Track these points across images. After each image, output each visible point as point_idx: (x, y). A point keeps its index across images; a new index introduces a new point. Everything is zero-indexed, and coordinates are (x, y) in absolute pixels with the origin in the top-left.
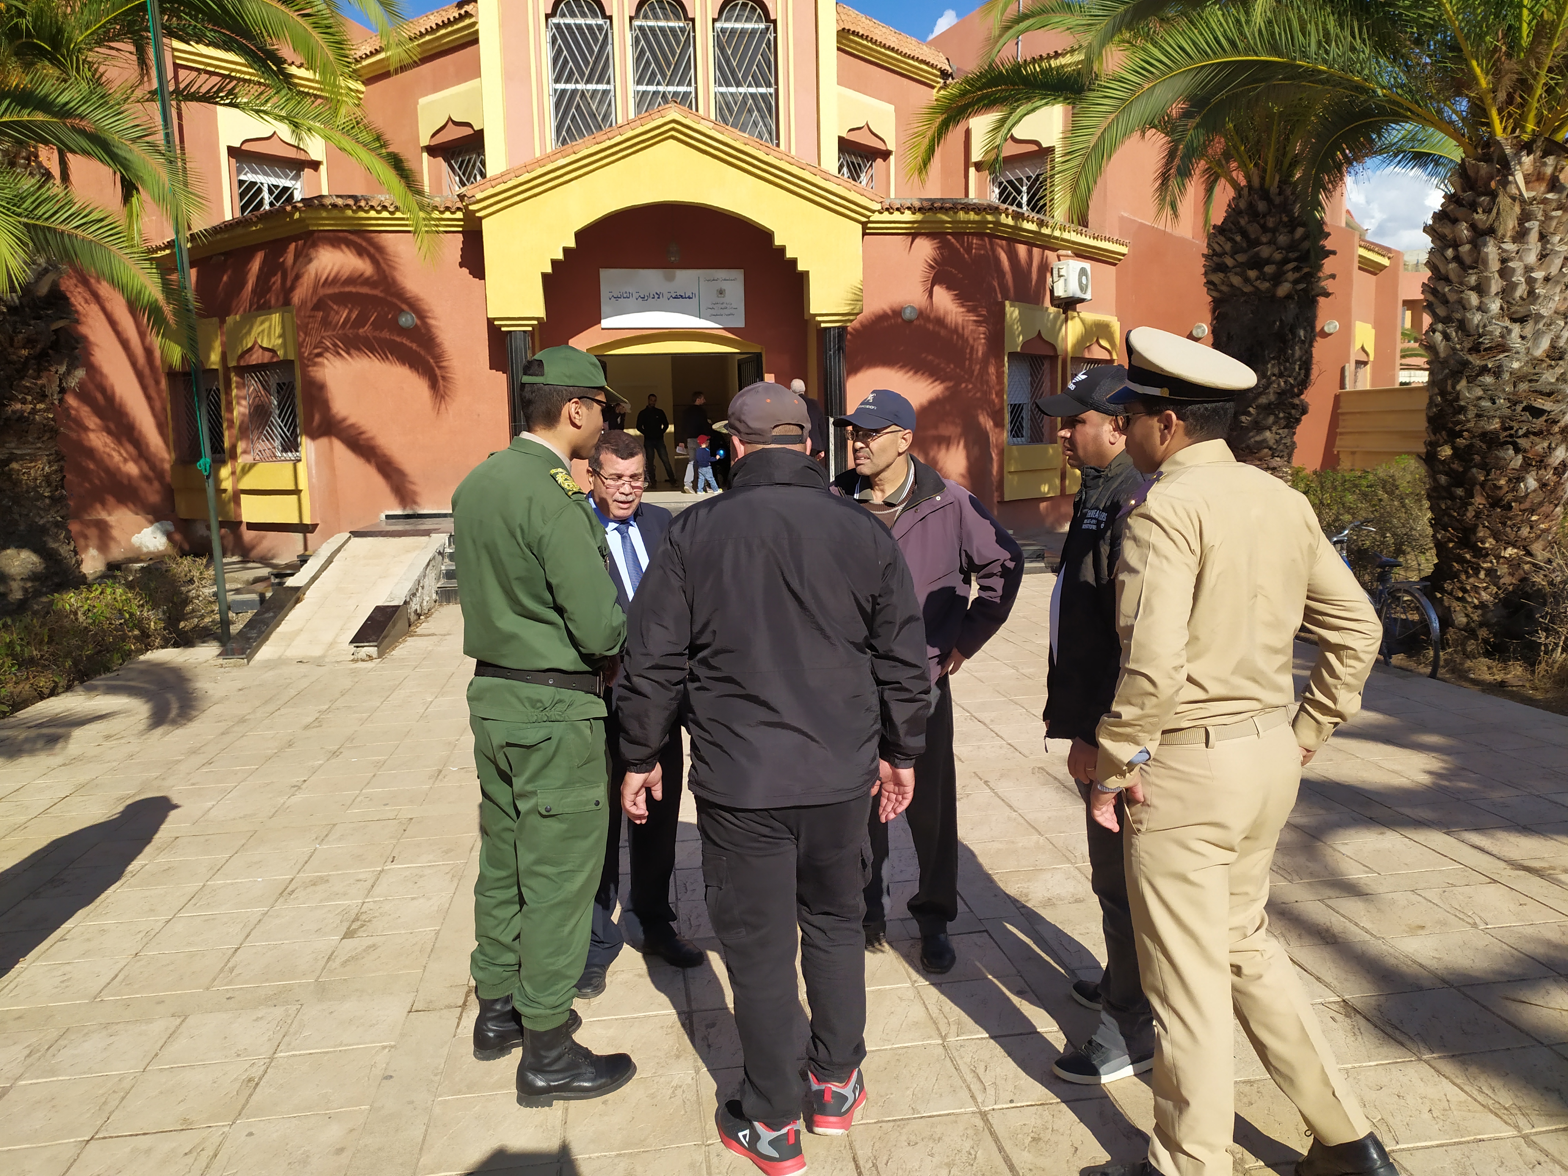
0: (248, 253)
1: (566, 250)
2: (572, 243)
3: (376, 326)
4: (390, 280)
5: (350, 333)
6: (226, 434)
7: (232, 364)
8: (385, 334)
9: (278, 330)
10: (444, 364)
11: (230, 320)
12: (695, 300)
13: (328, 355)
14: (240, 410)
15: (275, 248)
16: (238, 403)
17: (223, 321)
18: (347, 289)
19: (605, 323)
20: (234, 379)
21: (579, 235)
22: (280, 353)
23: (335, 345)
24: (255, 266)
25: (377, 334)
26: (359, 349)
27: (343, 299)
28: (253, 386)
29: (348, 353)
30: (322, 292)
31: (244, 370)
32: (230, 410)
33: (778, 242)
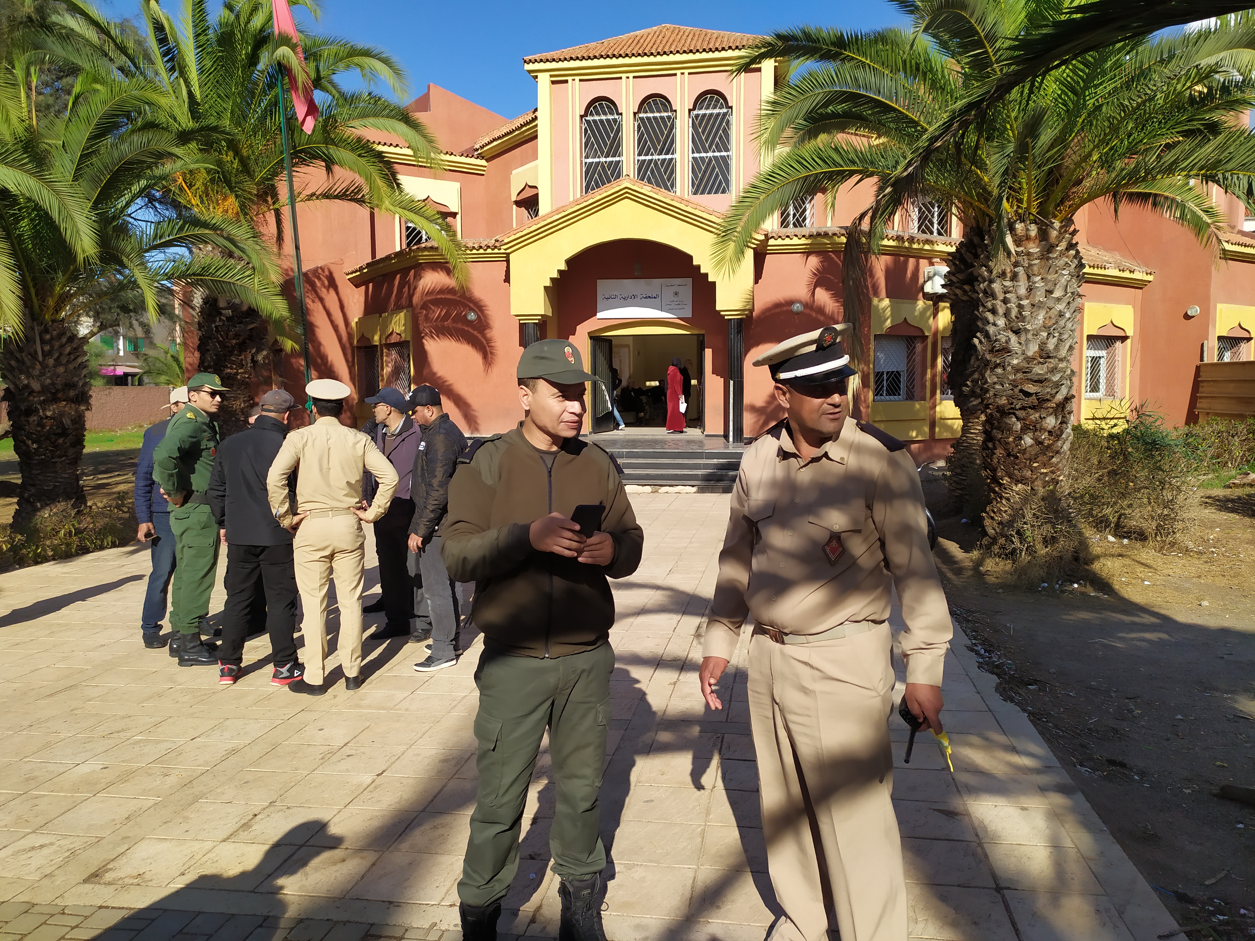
0: (393, 275)
1: (560, 272)
2: (563, 267)
3: (455, 320)
5: (439, 324)
6: (380, 383)
7: (384, 342)
8: (459, 325)
9: (403, 322)
10: (492, 344)
11: (383, 315)
12: (658, 299)
13: (427, 338)
14: (387, 370)
15: (405, 272)
16: (387, 366)
17: (381, 316)
18: (439, 297)
19: (600, 315)
20: (385, 350)
21: (569, 262)
22: (403, 335)
23: (431, 332)
24: (397, 282)
25: (454, 325)
26: (444, 335)
27: (437, 302)
28: (394, 354)
29: (438, 337)
30: (425, 299)
31: (390, 346)
32: (382, 369)
33: (695, 263)
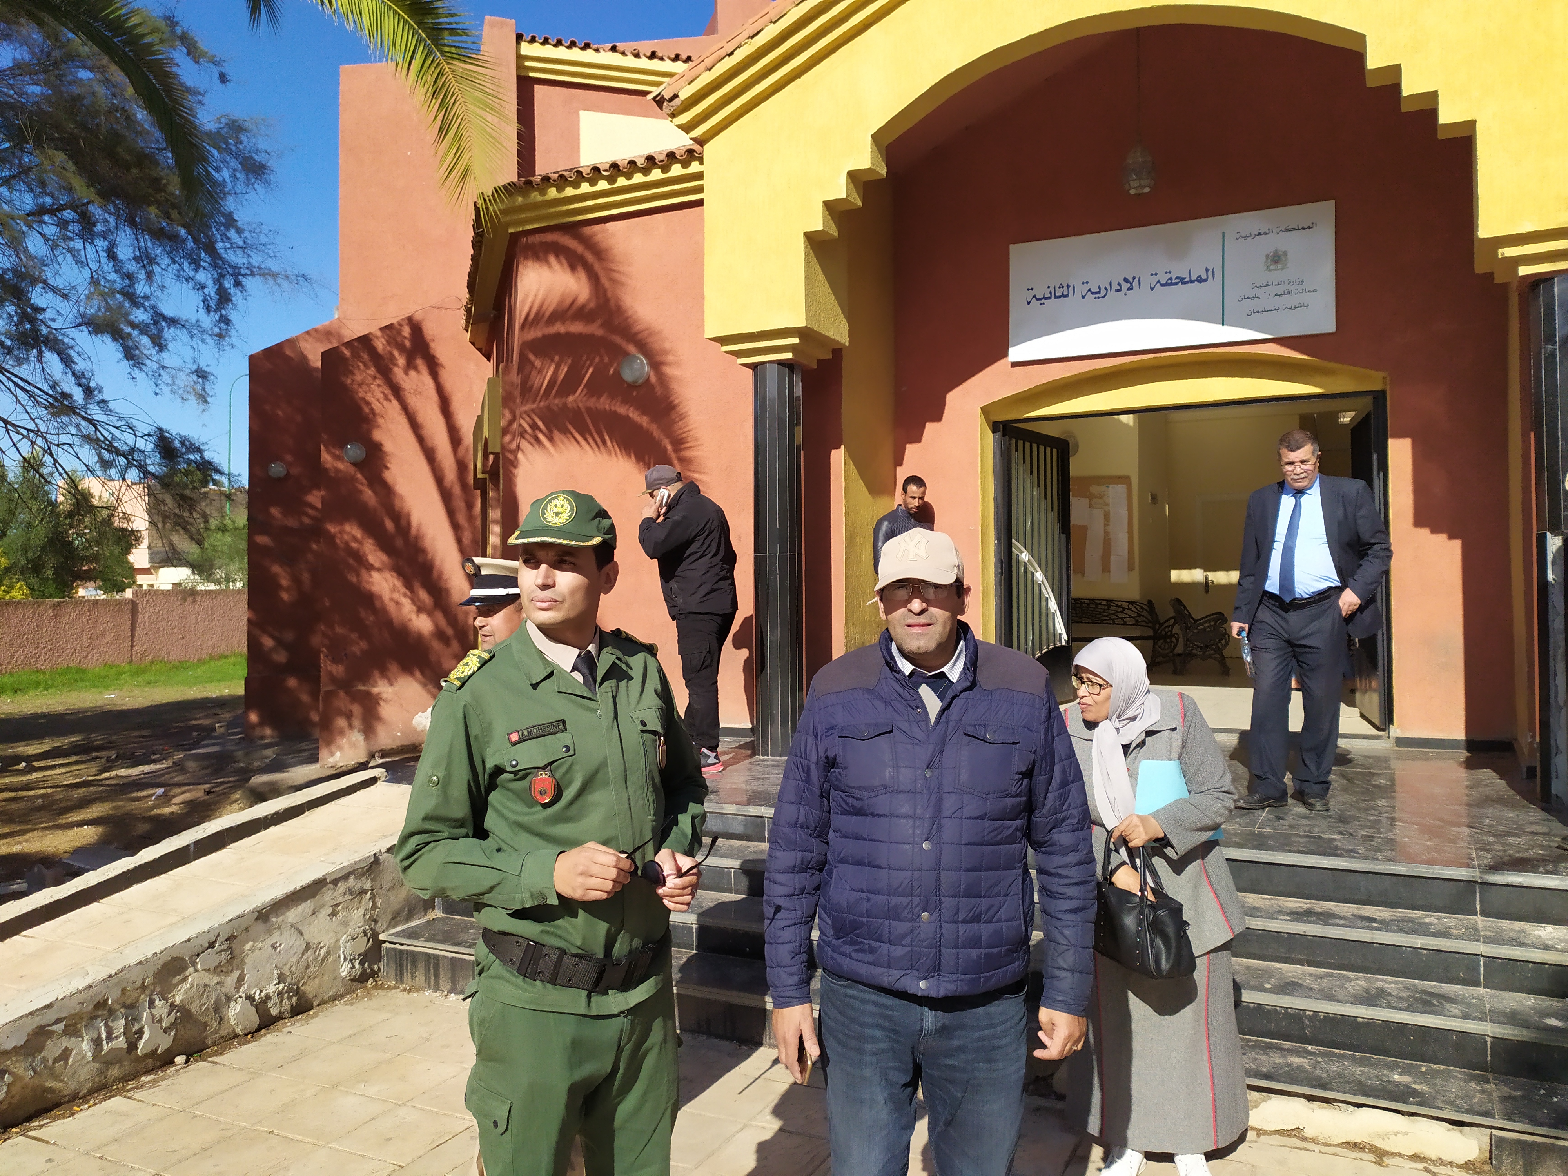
1: (857, 179)
2: (867, 160)
3: (590, 390)
4: (612, 303)
5: (555, 403)
8: (604, 403)
12: (1213, 285)
19: (1016, 353)
21: (884, 140)
23: (534, 427)
24: (506, 317)
25: (592, 403)
26: (565, 431)
27: (548, 346)
29: (551, 439)
30: (531, 334)
33: (1376, 61)
